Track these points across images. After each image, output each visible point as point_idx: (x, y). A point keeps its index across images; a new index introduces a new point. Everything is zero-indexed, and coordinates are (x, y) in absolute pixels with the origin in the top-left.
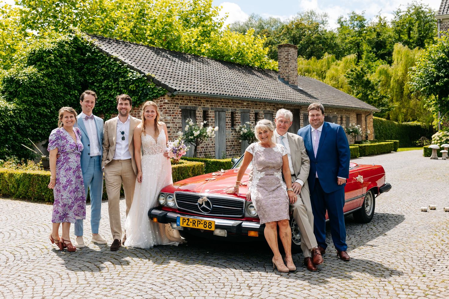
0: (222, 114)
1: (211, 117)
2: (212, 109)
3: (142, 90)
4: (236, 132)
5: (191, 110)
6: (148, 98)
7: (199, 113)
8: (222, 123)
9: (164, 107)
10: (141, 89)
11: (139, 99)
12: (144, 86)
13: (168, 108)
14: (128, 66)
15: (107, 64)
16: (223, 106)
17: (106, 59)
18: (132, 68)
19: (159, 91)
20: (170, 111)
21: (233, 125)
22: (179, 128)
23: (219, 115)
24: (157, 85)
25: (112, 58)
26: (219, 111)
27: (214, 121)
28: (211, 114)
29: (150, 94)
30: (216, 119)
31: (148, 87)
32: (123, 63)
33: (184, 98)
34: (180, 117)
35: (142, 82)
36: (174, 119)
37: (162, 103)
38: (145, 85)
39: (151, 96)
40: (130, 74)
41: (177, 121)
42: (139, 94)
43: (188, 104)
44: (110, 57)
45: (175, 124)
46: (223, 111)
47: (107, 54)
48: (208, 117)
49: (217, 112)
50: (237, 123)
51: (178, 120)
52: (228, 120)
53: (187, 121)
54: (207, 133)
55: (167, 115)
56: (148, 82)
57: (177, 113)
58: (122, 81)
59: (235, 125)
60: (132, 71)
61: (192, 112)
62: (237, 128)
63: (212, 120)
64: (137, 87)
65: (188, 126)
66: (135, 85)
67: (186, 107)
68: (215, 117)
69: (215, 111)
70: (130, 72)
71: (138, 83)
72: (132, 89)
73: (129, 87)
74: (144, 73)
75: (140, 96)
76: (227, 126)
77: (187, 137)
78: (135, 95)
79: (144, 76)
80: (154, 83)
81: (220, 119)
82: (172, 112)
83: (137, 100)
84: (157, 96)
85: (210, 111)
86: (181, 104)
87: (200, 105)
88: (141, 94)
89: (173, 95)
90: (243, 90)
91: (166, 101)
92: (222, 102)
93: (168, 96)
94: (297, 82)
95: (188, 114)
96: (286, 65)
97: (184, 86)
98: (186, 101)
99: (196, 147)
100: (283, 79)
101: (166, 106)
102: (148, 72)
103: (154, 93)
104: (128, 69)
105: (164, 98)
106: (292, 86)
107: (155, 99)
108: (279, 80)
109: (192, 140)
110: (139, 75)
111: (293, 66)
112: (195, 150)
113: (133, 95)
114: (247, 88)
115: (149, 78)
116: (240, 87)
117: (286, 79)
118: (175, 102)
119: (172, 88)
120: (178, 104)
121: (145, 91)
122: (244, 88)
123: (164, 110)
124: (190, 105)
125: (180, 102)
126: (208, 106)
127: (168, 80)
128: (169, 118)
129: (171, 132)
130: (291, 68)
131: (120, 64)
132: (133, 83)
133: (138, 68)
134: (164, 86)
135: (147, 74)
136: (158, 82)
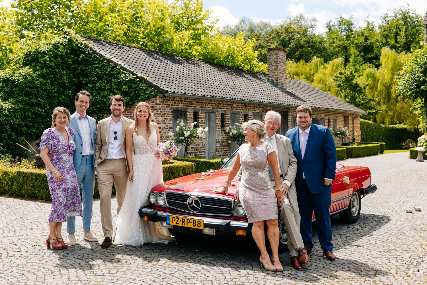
0: (213, 115)
1: (201, 118)
2: (202, 110)
3: (135, 91)
4: (225, 133)
5: (182, 111)
6: (140, 98)
7: (190, 114)
8: (212, 124)
9: (155, 108)
10: (134, 90)
11: (132, 100)
12: (136, 87)
13: (160, 109)
14: (121, 68)
15: (101, 65)
16: (213, 108)
17: (100, 60)
18: (125, 69)
19: (151, 92)
20: (162, 112)
21: (223, 126)
22: (170, 128)
23: (209, 116)
24: (149, 86)
25: (106, 59)
26: (209, 113)
27: (204, 122)
28: (202, 115)
29: (142, 96)
30: (206, 120)
31: (140, 88)
32: (116, 65)
33: (175, 99)
34: (171, 117)
35: (135, 83)
36: (165, 120)
37: (154, 104)
38: (138, 87)
39: (143, 97)
40: (123, 75)
41: (168, 121)
42: (132, 95)
43: (179, 106)
44: (104, 58)
45: (166, 125)
46: (213, 113)
48: (199, 118)
50: (227, 124)
51: (170, 121)
52: (218, 121)
53: (178, 122)
54: (197, 133)
55: (158, 115)
56: (140, 83)
57: (168, 114)
58: (114, 82)
59: (225, 126)
60: (125, 72)
61: (183, 113)
62: (227, 129)
63: (202, 121)
64: (130, 88)
65: (178, 127)
66: (128, 86)
67: (177, 108)
68: (206, 118)
69: (206, 113)
70: (123, 73)
71: (131, 84)
72: (125, 90)
73: (121, 88)
74: (137, 75)
75: (132, 97)
76: (217, 127)
77: (178, 137)
78: (128, 95)
79: (137, 77)
80: (147, 84)
81: (210, 120)
82: (163, 113)
83: (129, 101)
84: (149, 97)
85: (200, 112)
86: (172, 105)
87: (191, 107)
88: (133, 95)
89: (164, 96)
90: (233, 92)
91: (158, 102)
92: (213, 103)
93: (160, 97)
94: (286, 84)
95: (179, 114)
96: (275, 68)
97: (175, 87)
98: (177, 102)
99: (186, 148)
100: (273, 81)
101: (158, 107)
102: (141, 73)
103: (146, 94)
104: (121, 70)
105: (156, 100)
106: (281, 88)
107: (147, 100)
108: (268, 82)
109: (182, 140)
110: (131, 76)
111: (282, 69)
112: (186, 150)
113: (126, 96)
114: (237, 90)
115: (141, 80)
116: (230, 89)
117: (275, 82)
118: (167, 103)
119: (163, 90)
120: (169, 105)
121: (137, 92)
122: (234, 90)
123: (156, 111)
124: (181, 106)
125: (171, 103)
126: (199, 107)
127: (160, 82)
128: (160, 119)
129: (163, 132)
130: (280, 71)
131: (113, 65)
132: (125, 84)
133: (131, 70)
134: (156, 88)
135: (139, 75)
136: (150, 83)
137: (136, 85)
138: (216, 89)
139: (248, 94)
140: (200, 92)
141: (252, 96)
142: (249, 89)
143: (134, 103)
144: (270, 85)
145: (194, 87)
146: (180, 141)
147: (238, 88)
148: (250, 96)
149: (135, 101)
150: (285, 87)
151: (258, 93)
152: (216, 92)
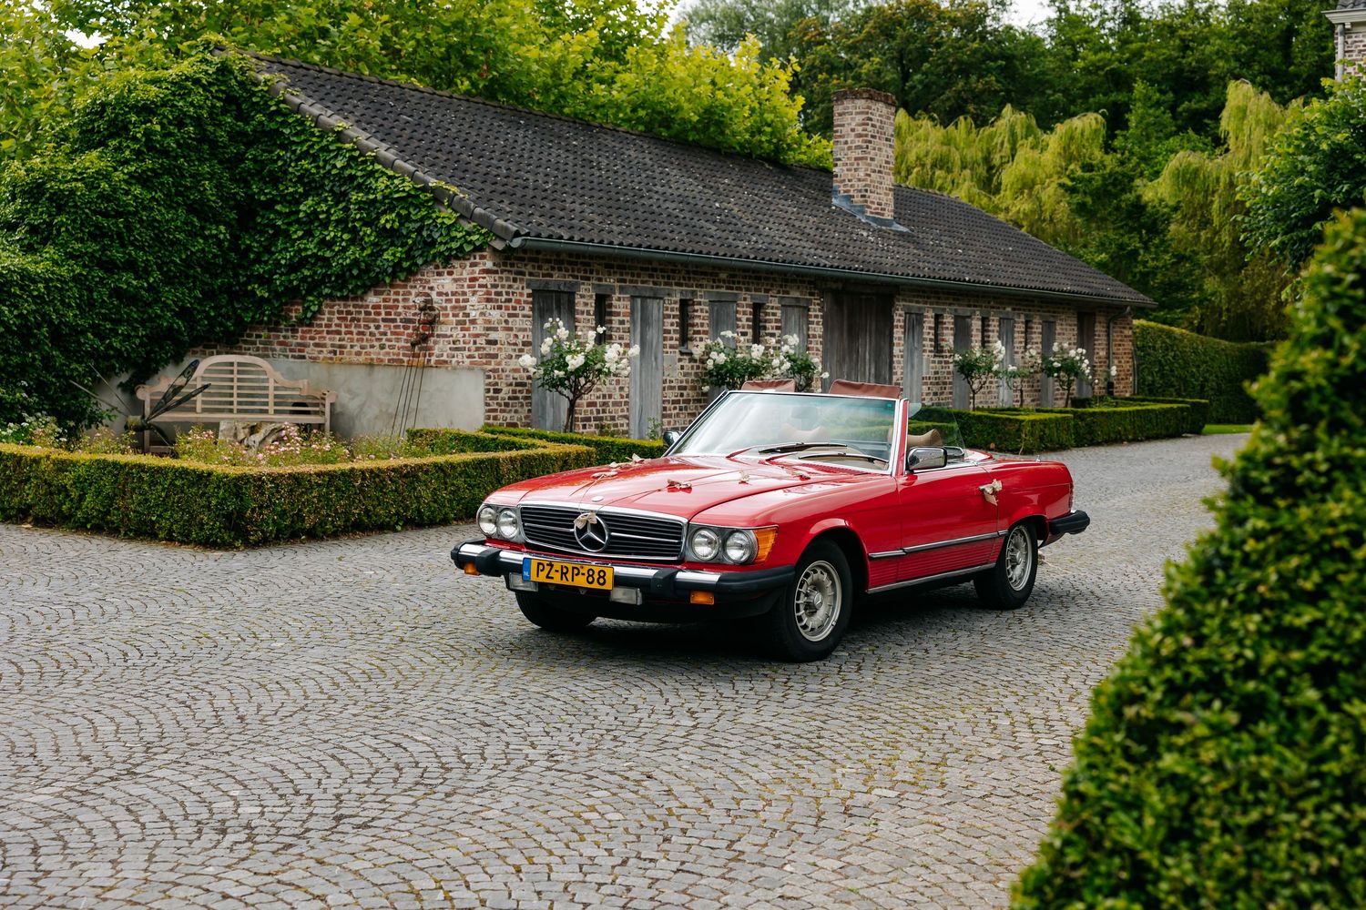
0: (654, 306)
1: (618, 314)
2: (622, 290)
3: (419, 231)
4: (693, 360)
5: (559, 292)
6: (435, 253)
7: (585, 302)
8: (653, 334)
9: (482, 281)
10: (416, 226)
11: (409, 255)
12: (422, 219)
13: (495, 286)
14: (376, 160)
15: (316, 147)
16: (656, 283)
17: (313, 134)
18: (392, 165)
19: (469, 233)
20: (499, 294)
21: (684, 339)
22: (524, 344)
23: (643, 308)
24: (462, 217)
25: (333, 131)
26: (644, 298)
27: (627, 325)
28: (621, 304)
30: (633, 322)
31: (434, 220)
32: (364, 151)
33: (539, 256)
34: (527, 311)
35: (418, 206)
36: (510, 320)
37: (477, 269)
38: (428, 217)
39: (444, 249)
40: (382, 183)
41: (518, 323)
42: (410, 242)
43: (551, 276)
44: (326, 130)
45: (512, 333)
46: (655, 297)
47: (316, 120)
48: (611, 314)
49: (639, 301)
50: (697, 332)
51: (523, 322)
52: (672, 324)
53: (547, 325)
54: (605, 361)
55: (489, 305)
56: (437, 208)
57: (518, 302)
58: (358, 202)
59: (691, 340)
60: (391, 173)
61: (565, 298)
62: (697, 349)
63: (622, 322)
64: (404, 219)
65: (549, 341)
66: (398, 215)
67: (547, 283)
68: (632, 314)
69: (633, 297)
70: (383, 173)
71: (407, 209)
72: (388, 226)
73: (378, 219)
74: (426, 183)
75: (411, 249)
76: (669, 343)
77: (548, 372)
78: (397, 242)
79: (425, 189)
80: (454, 211)
81: (645, 322)
82: (504, 297)
83: (401, 260)
84: (461, 249)
85: (615, 296)
86: (531, 274)
87: (588, 279)
88: (415, 241)
89: (509, 248)
90: (719, 233)
91: (489, 265)
92: (655, 270)
93: (495, 250)
94: (892, 207)
95: (551, 303)
96: (858, 153)
97: (541, 220)
98: (546, 266)
99: (572, 404)
100: (849, 198)
101: (488, 280)
102: (438, 176)
103: (453, 239)
104: (378, 167)
105: (482, 257)
106: (875, 220)
107: (457, 258)
108: (835, 201)
109: (561, 382)
110: (408, 185)
111: (880, 159)
112: (571, 411)
113: (392, 244)
114: (731, 227)
115: (438, 197)
116: (708, 225)
117: (857, 199)
118: (515, 269)
119: (506, 229)
120: (522, 274)
121: (425, 233)
122: (723, 226)
123: (482, 291)
124: (558, 278)
125: (529, 268)
126: (611, 281)
127: (494, 202)
128: (495, 315)
129: (502, 355)
130: (874, 165)
131: (354, 150)
132: (391, 210)
133: (408, 167)
134: (483, 221)
135: (433, 182)
136: (467, 207)
137: (424, 213)
138: (665, 226)
139: (768, 240)
140: (617, 235)
141: (778, 248)
142: (771, 225)
143: (416, 264)
144: (840, 211)
145: (598, 219)
146: (556, 384)
147: (734, 221)
148: (773, 247)
149: (420, 261)
150: (888, 215)
151: (798, 236)
152: (667, 233)
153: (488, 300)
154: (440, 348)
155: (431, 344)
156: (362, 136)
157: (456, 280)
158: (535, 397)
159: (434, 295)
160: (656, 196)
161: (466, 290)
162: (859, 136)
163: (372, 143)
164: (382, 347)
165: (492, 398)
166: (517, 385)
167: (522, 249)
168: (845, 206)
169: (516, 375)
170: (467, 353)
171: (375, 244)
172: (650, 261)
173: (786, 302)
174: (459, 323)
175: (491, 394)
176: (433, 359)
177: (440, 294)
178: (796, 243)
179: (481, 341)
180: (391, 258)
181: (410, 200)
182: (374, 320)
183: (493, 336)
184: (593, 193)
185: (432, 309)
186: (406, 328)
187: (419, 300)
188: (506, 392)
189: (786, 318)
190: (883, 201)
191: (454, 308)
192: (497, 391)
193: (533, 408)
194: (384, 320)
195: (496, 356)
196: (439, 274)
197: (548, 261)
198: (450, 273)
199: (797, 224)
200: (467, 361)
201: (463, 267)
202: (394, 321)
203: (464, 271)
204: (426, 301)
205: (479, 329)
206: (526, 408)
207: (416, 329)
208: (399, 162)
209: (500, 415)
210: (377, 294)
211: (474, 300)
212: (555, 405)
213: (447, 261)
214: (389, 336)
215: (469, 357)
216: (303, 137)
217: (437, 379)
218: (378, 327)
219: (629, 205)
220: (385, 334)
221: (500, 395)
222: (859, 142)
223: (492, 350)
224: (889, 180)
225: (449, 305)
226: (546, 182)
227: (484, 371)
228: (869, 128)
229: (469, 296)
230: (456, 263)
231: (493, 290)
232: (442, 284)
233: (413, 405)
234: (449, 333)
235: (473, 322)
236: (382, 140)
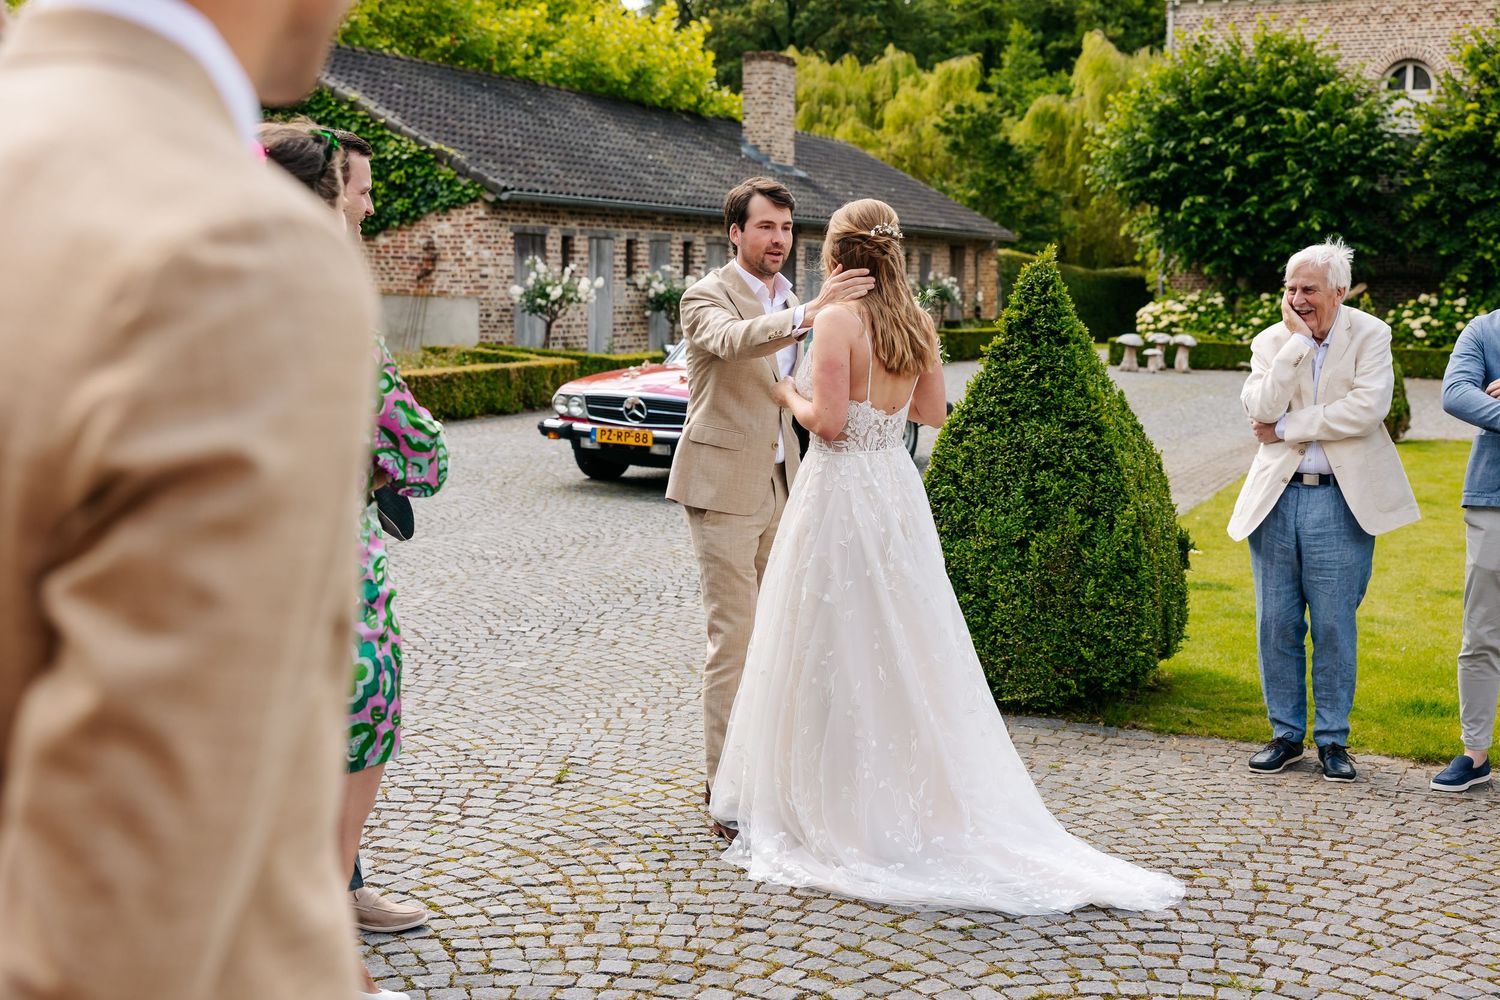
0: (606, 244)
1: (578, 252)
2: (582, 232)
3: (423, 185)
4: (637, 290)
5: (534, 235)
6: (436, 204)
7: (554, 243)
8: (606, 267)
9: (475, 227)
10: (422, 180)
11: (415, 205)
12: (426, 175)
13: (486, 231)
14: (385, 126)
15: (333, 115)
16: (607, 226)
17: (330, 103)
18: (398, 130)
19: (465, 188)
20: (489, 237)
21: (630, 272)
22: (509, 277)
23: (598, 247)
24: (459, 174)
25: (347, 101)
26: (598, 239)
27: (586, 261)
28: (581, 244)
29: (442, 196)
30: (590, 259)
31: (436, 177)
32: (374, 118)
33: (520, 206)
34: (510, 250)
35: (422, 165)
36: (498, 258)
37: (472, 217)
38: (430, 174)
39: (444, 200)
40: (392, 145)
41: (503, 260)
42: (416, 194)
43: (527, 221)
44: (341, 100)
45: (499, 269)
46: (607, 238)
47: (332, 91)
48: (573, 252)
49: (595, 241)
50: (640, 267)
51: (508, 259)
52: (620, 260)
53: (527, 262)
54: (576, 292)
55: (482, 246)
56: (438, 166)
57: (503, 243)
59: (635, 272)
60: (398, 137)
61: (538, 239)
62: (641, 280)
63: (582, 259)
64: (410, 177)
65: (533, 275)
66: (406, 172)
67: (525, 228)
68: (590, 252)
69: (590, 238)
70: (391, 138)
71: (412, 167)
72: (398, 182)
73: (388, 174)
74: (428, 145)
75: (416, 200)
76: (618, 275)
77: (532, 301)
78: (405, 194)
79: (428, 151)
80: (453, 169)
81: (600, 258)
82: (493, 240)
83: (408, 209)
84: (459, 200)
85: (577, 237)
86: (513, 221)
87: (555, 223)
88: (420, 194)
89: (498, 200)
90: (655, 184)
91: (481, 213)
92: (607, 215)
93: (486, 202)
94: (792, 155)
95: (528, 243)
96: (764, 109)
97: (521, 176)
98: (524, 214)
99: (549, 326)
100: (756, 147)
101: (481, 226)
102: (436, 139)
103: (452, 192)
104: (388, 132)
105: (476, 207)
106: (779, 167)
107: (455, 207)
108: (744, 150)
109: (541, 308)
110: (414, 148)
111: (783, 113)
112: (548, 332)
113: (399, 196)
114: (664, 177)
115: (439, 156)
116: (646, 176)
117: (763, 148)
118: (501, 217)
119: (496, 185)
120: (506, 220)
121: (429, 187)
122: (658, 177)
123: (475, 235)
124: (533, 223)
125: (511, 216)
126: (573, 225)
127: (482, 161)
128: (486, 254)
129: (492, 286)
130: (778, 119)
131: (365, 117)
132: (399, 167)
133: (412, 131)
134: (477, 179)
135: (434, 145)
136: (463, 166)
137: (427, 170)
138: (613, 178)
139: (694, 188)
140: (578, 188)
141: (704, 195)
142: (695, 174)
143: (421, 213)
144: (749, 159)
145: (562, 173)
146: (535, 309)
147: (666, 171)
148: (700, 194)
149: (424, 210)
150: (790, 162)
151: (718, 184)
152: (615, 185)
153: (481, 242)
154: (440, 281)
155: (433, 276)
156: (371, 105)
157: (454, 226)
158: (516, 321)
159: (435, 238)
160: (602, 151)
161: (463, 233)
162: (765, 93)
163: (381, 111)
164: (391, 279)
165: (485, 321)
166: (504, 310)
167: (508, 201)
168: (753, 154)
169: (502, 302)
170: (463, 285)
171: (385, 196)
172: (603, 208)
173: (710, 240)
174: (456, 260)
175: (484, 318)
176: (435, 290)
177: (440, 237)
178: (717, 190)
179: (476, 276)
180: (400, 208)
181: (417, 159)
182: (384, 258)
183: (485, 271)
184: (554, 150)
185: (434, 248)
186: (411, 264)
187: (423, 242)
188: (495, 317)
189: (710, 253)
190: (784, 150)
191: (452, 248)
192: (488, 316)
193: (515, 329)
194: (393, 257)
195: (486, 287)
196: (439, 220)
197: (525, 210)
198: (449, 220)
199: (716, 172)
200: (464, 292)
201: (459, 215)
202: (401, 258)
203: (459, 217)
204: (429, 243)
205: (473, 265)
206: (510, 330)
207: (420, 265)
208: (405, 128)
209: (490, 334)
210: (386, 235)
211: (469, 242)
212: (532, 327)
213: (446, 209)
214: (397, 270)
215: (466, 288)
216: (321, 106)
217: (438, 306)
218: (387, 263)
219: (583, 160)
220: (393, 269)
221: (491, 319)
222: (765, 98)
223: (483, 282)
224: (790, 133)
225: (448, 246)
226: (516, 142)
227: (478, 299)
228: (774, 86)
229: (465, 238)
230: (454, 212)
231: (485, 234)
232: (440, 228)
233: (420, 327)
234: (448, 268)
235: (469, 259)
236: (388, 108)
